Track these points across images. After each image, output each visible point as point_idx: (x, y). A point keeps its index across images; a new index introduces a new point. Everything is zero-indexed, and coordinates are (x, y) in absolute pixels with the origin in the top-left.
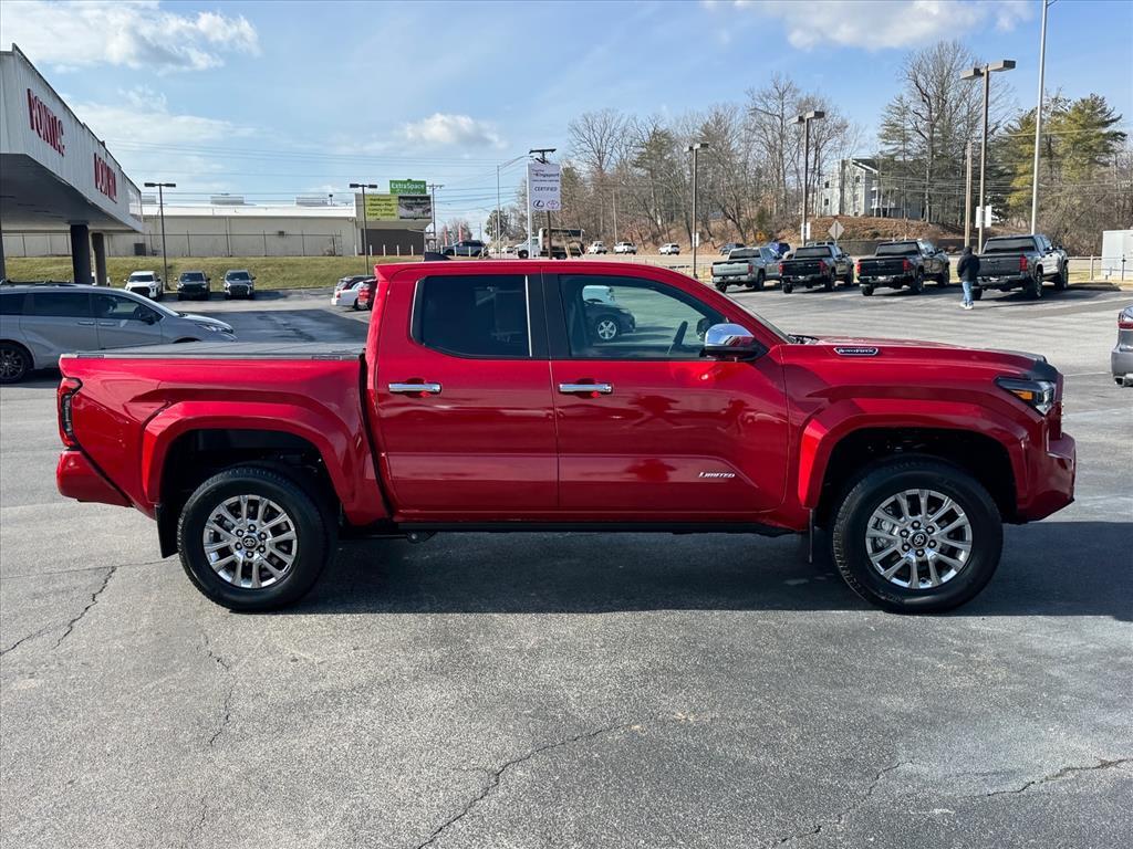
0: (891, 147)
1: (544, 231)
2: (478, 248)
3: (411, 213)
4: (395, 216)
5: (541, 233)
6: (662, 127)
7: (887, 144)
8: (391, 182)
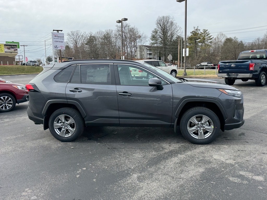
0: (154, 42)
1: (59, 58)
2: (35, 63)
4: (3, 51)
5: (58, 58)
6: (93, 35)
7: (153, 41)
8: (6, 42)
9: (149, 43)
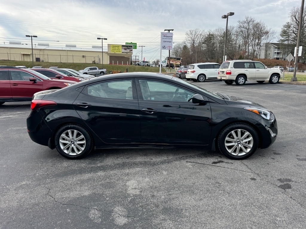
0: (284, 38)
1: (168, 58)
3: (126, 51)
4: (121, 52)
6: (211, 33)
8: (126, 43)
9: (278, 40)
